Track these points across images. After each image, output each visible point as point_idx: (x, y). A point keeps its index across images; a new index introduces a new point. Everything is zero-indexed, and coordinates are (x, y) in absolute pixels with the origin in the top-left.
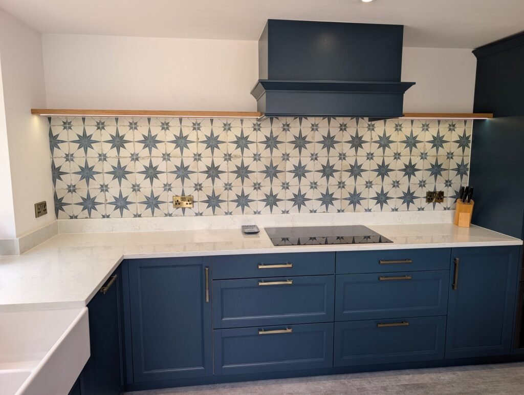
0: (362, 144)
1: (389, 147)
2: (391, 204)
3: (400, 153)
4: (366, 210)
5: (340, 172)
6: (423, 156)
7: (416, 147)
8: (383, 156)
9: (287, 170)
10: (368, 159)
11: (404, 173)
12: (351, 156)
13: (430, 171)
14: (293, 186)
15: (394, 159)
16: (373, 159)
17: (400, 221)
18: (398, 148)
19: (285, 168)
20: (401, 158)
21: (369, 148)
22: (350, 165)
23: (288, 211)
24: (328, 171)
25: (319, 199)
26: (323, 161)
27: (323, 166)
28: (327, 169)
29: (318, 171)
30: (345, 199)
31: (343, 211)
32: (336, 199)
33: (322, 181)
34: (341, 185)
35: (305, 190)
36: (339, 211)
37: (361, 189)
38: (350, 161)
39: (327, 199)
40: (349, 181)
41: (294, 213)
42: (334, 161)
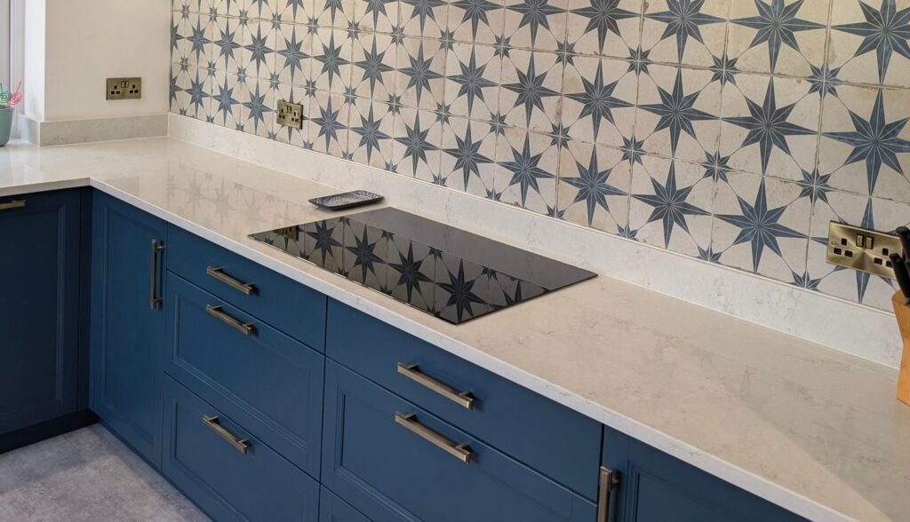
0: (618, 21)
1: (698, 37)
2: (700, 231)
3: (734, 61)
4: (621, 230)
5: (558, 98)
6: (823, 81)
7: (793, 43)
8: (679, 66)
9: (448, 75)
10: (632, 67)
11: (746, 132)
12: (585, 55)
13: (851, 142)
14: (457, 116)
15: (714, 79)
16: (646, 71)
17: (722, 299)
18: (726, 40)
19: (444, 67)
20: (736, 77)
21: (638, 34)
22: (584, 81)
23: (444, 180)
24: (530, 90)
25: (508, 166)
26: (520, 60)
27: (520, 73)
28: (529, 85)
29: (509, 87)
30: (568, 180)
31: (560, 215)
32: (547, 175)
33: (516, 116)
34: (560, 136)
35: (481, 133)
36: (551, 212)
37: (610, 159)
38: (584, 69)
39: (526, 170)
40: (580, 129)
41: (454, 188)
42: (546, 64)
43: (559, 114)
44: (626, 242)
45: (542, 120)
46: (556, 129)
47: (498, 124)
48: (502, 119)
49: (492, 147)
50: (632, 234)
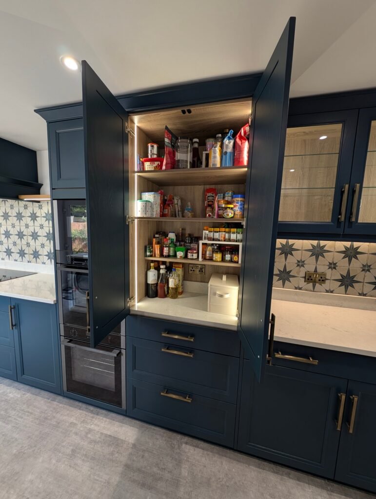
4: (42, 263)
5: (27, 236)
10: (40, 228)
22: (32, 232)
23: (4, 259)
24: (21, 235)
25: (18, 253)
26: (18, 228)
27: (18, 232)
28: (20, 234)
29: (16, 235)
30: (31, 254)
31: (30, 262)
32: (27, 254)
33: (18, 241)
34: (28, 245)
35: (11, 246)
36: (28, 262)
37: (39, 248)
38: (31, 229)
39: (22, 253)
40: (32, 242)
41: (7, 260)
42: (23, 229)
43: (27, 240)
44: (44, 265)
45: (24, 242)
46: (27, 243)
47: (15, 244)
48: (15, 243)
49: (14, 250)
50: (45, 263)
